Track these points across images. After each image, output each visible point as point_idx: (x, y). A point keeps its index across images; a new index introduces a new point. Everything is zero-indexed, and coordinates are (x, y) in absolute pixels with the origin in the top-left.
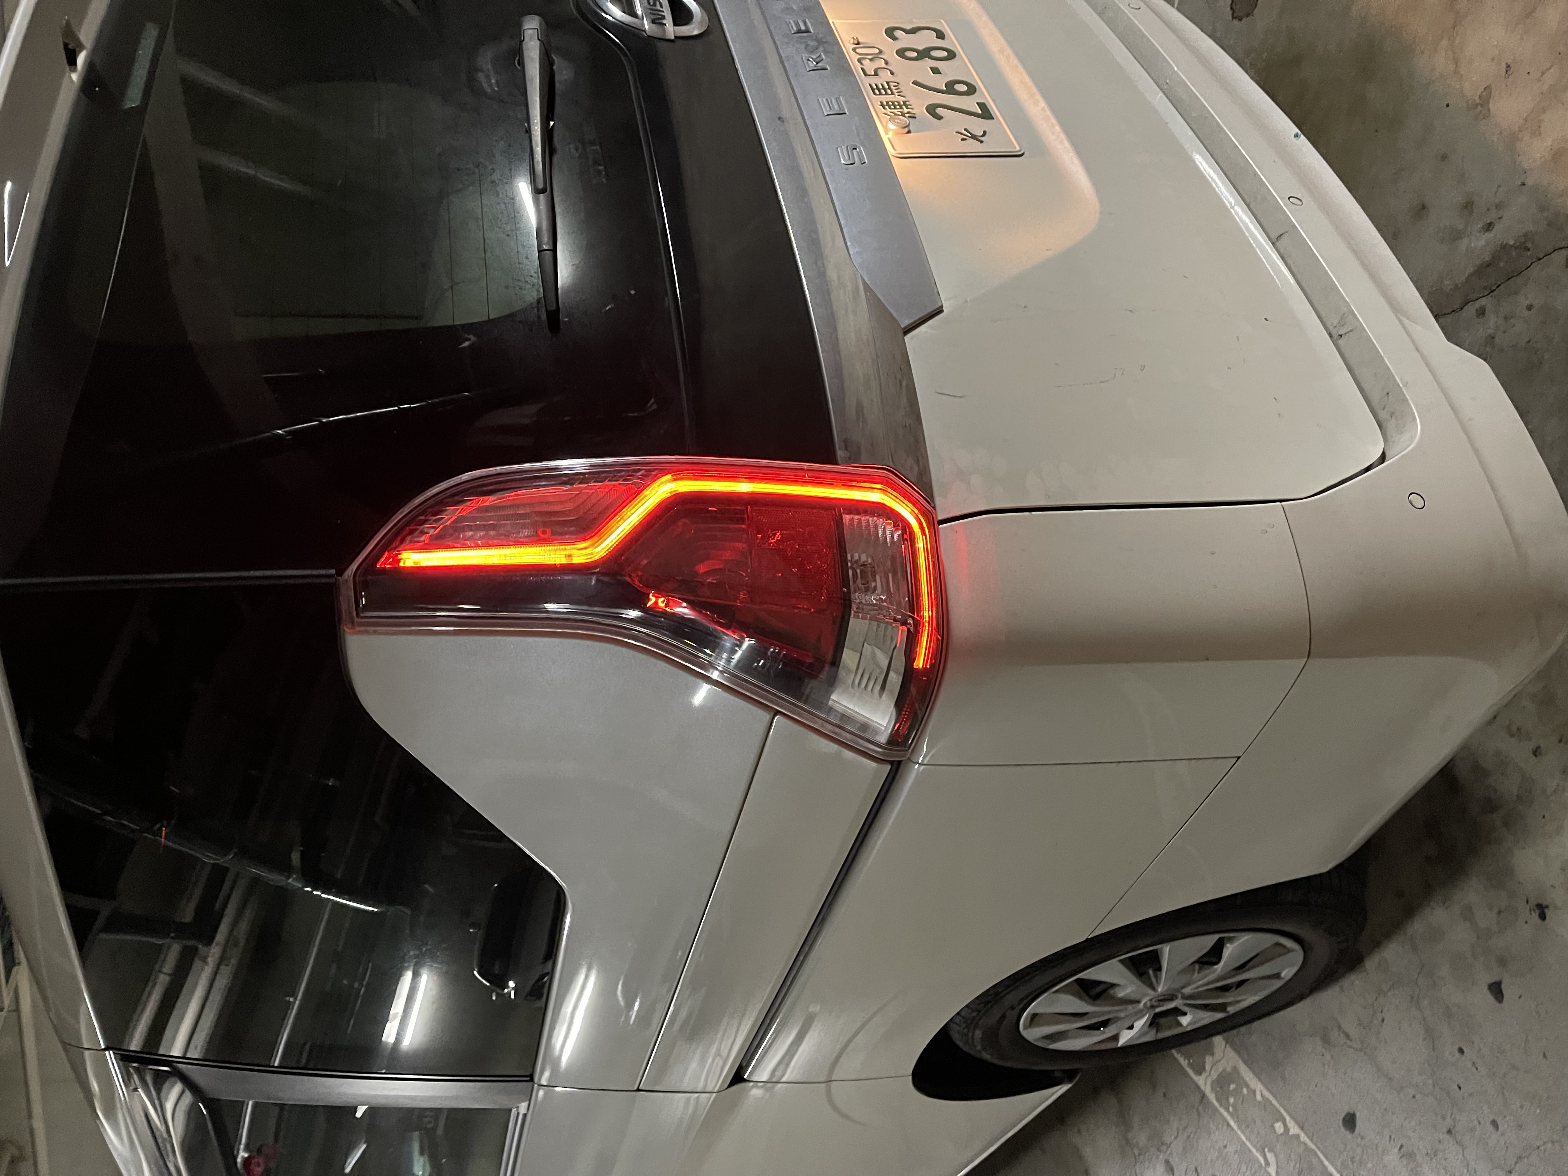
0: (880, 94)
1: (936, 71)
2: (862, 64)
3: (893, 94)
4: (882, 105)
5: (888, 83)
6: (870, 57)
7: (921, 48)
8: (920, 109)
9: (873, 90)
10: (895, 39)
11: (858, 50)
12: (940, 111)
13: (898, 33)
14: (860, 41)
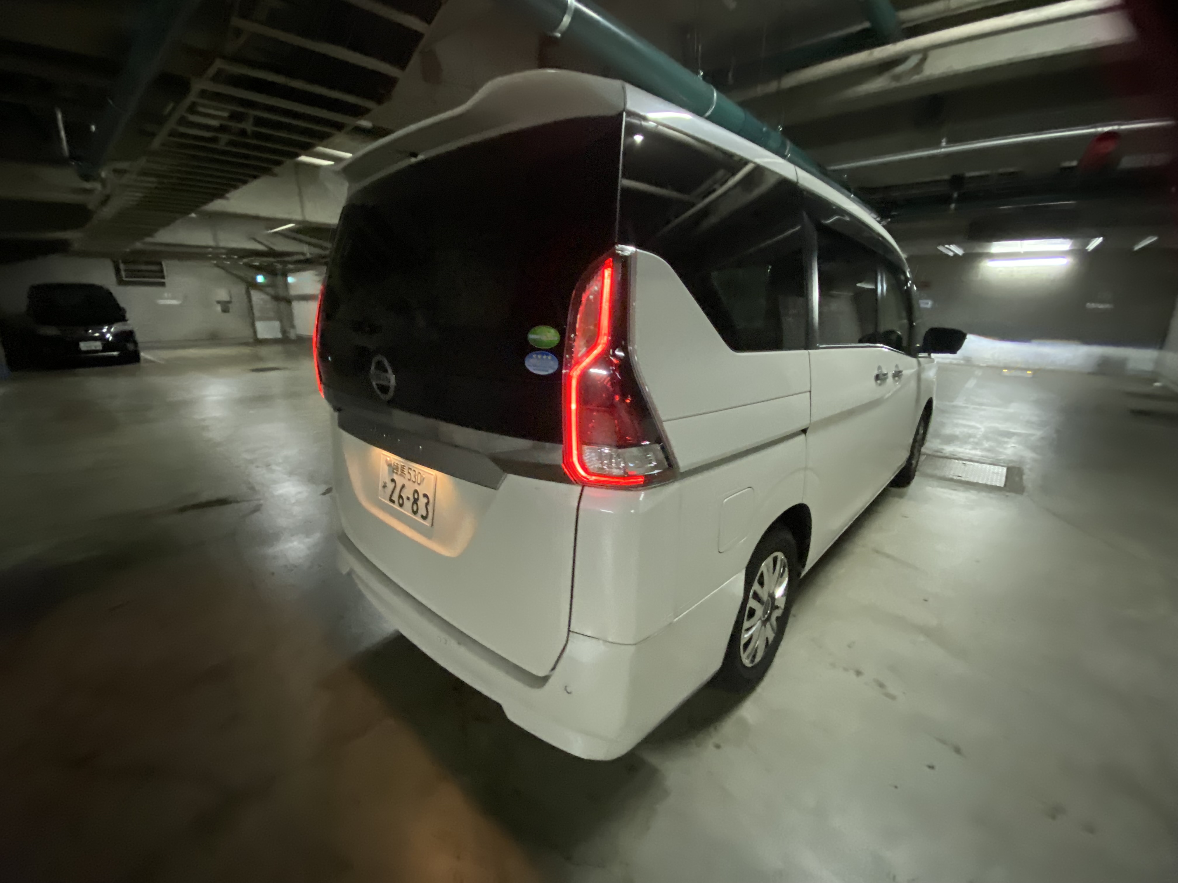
0: (401, 467)
1: (408, 498)
2: (414, 471)
3: (401, 472)
4: (397, 464)
5: (405, 474)
6: (416, 477)
7: (419, 503)
8: (395, 477)
9: (404, 466)
10: (425, 496)
11: (419, 476)
12: (393, 485)
13: (425, 500)
14: (425, 481)
